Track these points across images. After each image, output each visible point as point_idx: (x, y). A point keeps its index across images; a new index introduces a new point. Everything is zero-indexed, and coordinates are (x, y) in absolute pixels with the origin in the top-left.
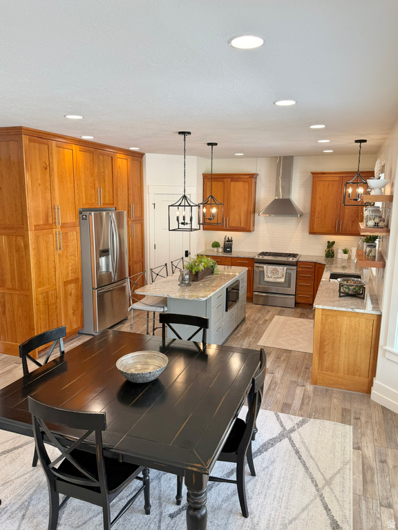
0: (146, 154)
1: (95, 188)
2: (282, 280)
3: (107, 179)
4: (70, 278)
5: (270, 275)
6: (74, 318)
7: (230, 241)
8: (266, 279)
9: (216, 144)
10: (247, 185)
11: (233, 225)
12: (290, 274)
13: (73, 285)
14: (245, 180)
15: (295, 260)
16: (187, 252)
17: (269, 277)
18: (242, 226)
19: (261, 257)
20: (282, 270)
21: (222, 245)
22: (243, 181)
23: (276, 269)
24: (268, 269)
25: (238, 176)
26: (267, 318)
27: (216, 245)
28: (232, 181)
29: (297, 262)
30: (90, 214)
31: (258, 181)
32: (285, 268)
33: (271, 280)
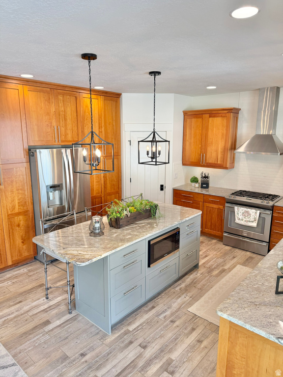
0: (123, 94)
1: (51, 126)
2: (254, 224)
3: (69, 117)
4: (16, 211)
5: (241, 217)
6: (24, 247)
7: (206, 177)
8: (237, 221)
9: (159, 73)
10: (225, 121)
11: (210, 162)
12: (264, 219)
13: (21, 217)
14: (224, 115)
15: (271, 203)
16: (162, 186)
17: (239, 219)
18: (219, 162)
19: (233, 198)
20: (254, 213)
21: (200, 180)
22: (221, 116)
23: (247, 212)
24: (239, 211)
25: (217, 112)
26: (226, 267)
27: (195, 180)
28: (210, 117)
29: (273, 206)
30: (35, 151)
31: (240, 116)
32: (258, 212)
33: (242, 223)
